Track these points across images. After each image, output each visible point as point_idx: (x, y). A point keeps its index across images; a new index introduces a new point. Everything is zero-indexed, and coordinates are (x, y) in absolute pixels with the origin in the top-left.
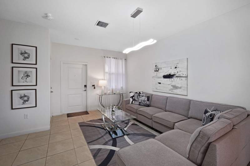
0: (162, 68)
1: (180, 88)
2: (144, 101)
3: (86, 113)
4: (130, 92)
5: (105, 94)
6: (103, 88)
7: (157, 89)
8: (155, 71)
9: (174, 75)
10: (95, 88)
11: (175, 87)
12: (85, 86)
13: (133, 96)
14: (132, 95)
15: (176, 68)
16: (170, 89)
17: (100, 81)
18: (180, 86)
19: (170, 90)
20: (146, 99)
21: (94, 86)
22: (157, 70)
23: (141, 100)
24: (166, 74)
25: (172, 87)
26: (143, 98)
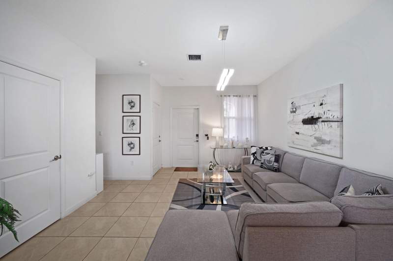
0: (301, 107)
1: (329, 142)
2: (269, 162)
3: (196, 169)
4: (252, 147)
5: (222, 147)
6: (217, 138)
7: (295, 143)
8: (291, 112)
9: (319, 118)
10: (208, 138)
11: (321, 141)
12: (197, 135)
13: (255, 153)
14: (253, 150)
15: (321, 104)
16: (312, 144)
17: (214, 129)
18: (328, 139)
19: (312, 146)
20: (273, 159)
21: (207, 135)
22: (294, 110)
23: (265, 160)
24: (306, 117)
25: (315, 141)
26: (267, 157)
